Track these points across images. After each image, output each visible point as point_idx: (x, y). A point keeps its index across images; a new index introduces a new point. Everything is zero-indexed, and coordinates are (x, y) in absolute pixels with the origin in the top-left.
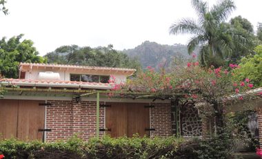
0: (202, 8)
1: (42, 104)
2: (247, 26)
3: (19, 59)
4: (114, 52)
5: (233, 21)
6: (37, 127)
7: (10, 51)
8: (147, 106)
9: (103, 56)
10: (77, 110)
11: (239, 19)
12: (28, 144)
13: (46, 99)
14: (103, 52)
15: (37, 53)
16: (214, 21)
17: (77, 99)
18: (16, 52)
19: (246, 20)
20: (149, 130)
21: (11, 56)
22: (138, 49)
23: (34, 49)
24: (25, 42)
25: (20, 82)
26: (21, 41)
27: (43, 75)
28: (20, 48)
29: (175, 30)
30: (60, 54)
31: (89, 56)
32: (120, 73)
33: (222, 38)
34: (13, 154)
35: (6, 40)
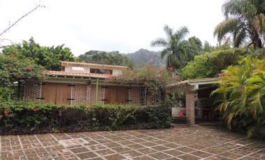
0: (170, 32)
1: (70, 85)
2: (198, 42)
3: (62, 58)
4: (120, 55)
5: (190, 39)
6: (67, 97)
7: (57, 54)
8: (128, 88)
9: (113, 58)
10: (89, 89)
11: (194, 38)
12: (59, 106)
13: (72, 83)
14: (113, 55)
15: (73, 55)
16: (176, 40)
17: (89, 83)
18: (60, 55)
19: (198, 39)
20: (128, 101)
21: (57, 57)
22: (136, 53)
23: (71, 53)
24: (66, 49)
25: (58, 73)
26: (63, 48)
27: (74, 68)
28: (62, 52)
29: (154, 44)
30: (88, 56)
31: (105, 57)
32: (118, 69)
33: (180, 50)
34: (50, 111)
35: (55, 48)
